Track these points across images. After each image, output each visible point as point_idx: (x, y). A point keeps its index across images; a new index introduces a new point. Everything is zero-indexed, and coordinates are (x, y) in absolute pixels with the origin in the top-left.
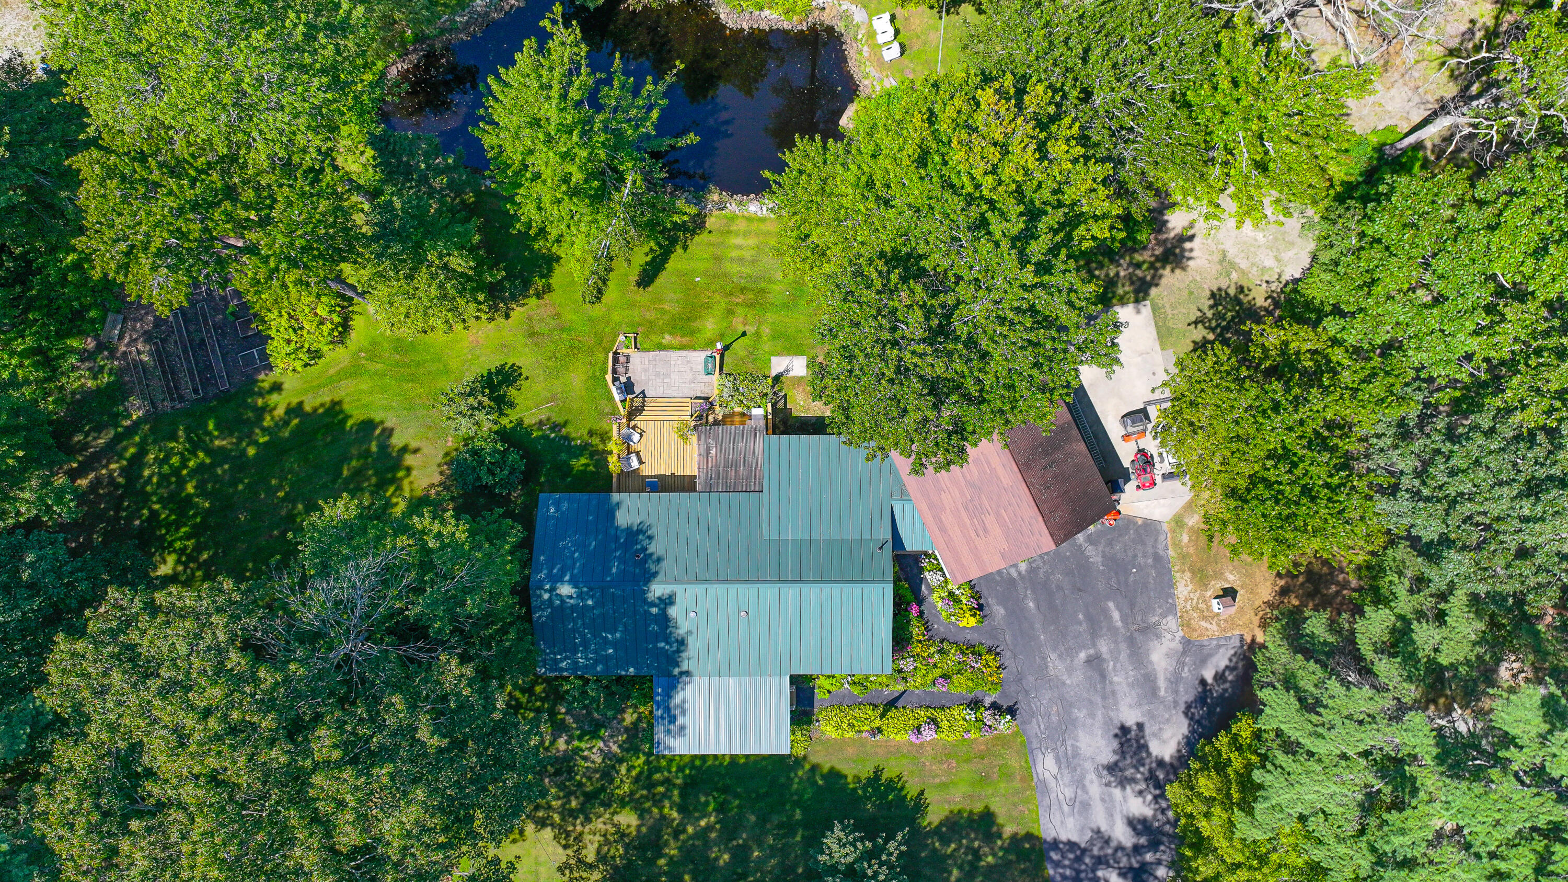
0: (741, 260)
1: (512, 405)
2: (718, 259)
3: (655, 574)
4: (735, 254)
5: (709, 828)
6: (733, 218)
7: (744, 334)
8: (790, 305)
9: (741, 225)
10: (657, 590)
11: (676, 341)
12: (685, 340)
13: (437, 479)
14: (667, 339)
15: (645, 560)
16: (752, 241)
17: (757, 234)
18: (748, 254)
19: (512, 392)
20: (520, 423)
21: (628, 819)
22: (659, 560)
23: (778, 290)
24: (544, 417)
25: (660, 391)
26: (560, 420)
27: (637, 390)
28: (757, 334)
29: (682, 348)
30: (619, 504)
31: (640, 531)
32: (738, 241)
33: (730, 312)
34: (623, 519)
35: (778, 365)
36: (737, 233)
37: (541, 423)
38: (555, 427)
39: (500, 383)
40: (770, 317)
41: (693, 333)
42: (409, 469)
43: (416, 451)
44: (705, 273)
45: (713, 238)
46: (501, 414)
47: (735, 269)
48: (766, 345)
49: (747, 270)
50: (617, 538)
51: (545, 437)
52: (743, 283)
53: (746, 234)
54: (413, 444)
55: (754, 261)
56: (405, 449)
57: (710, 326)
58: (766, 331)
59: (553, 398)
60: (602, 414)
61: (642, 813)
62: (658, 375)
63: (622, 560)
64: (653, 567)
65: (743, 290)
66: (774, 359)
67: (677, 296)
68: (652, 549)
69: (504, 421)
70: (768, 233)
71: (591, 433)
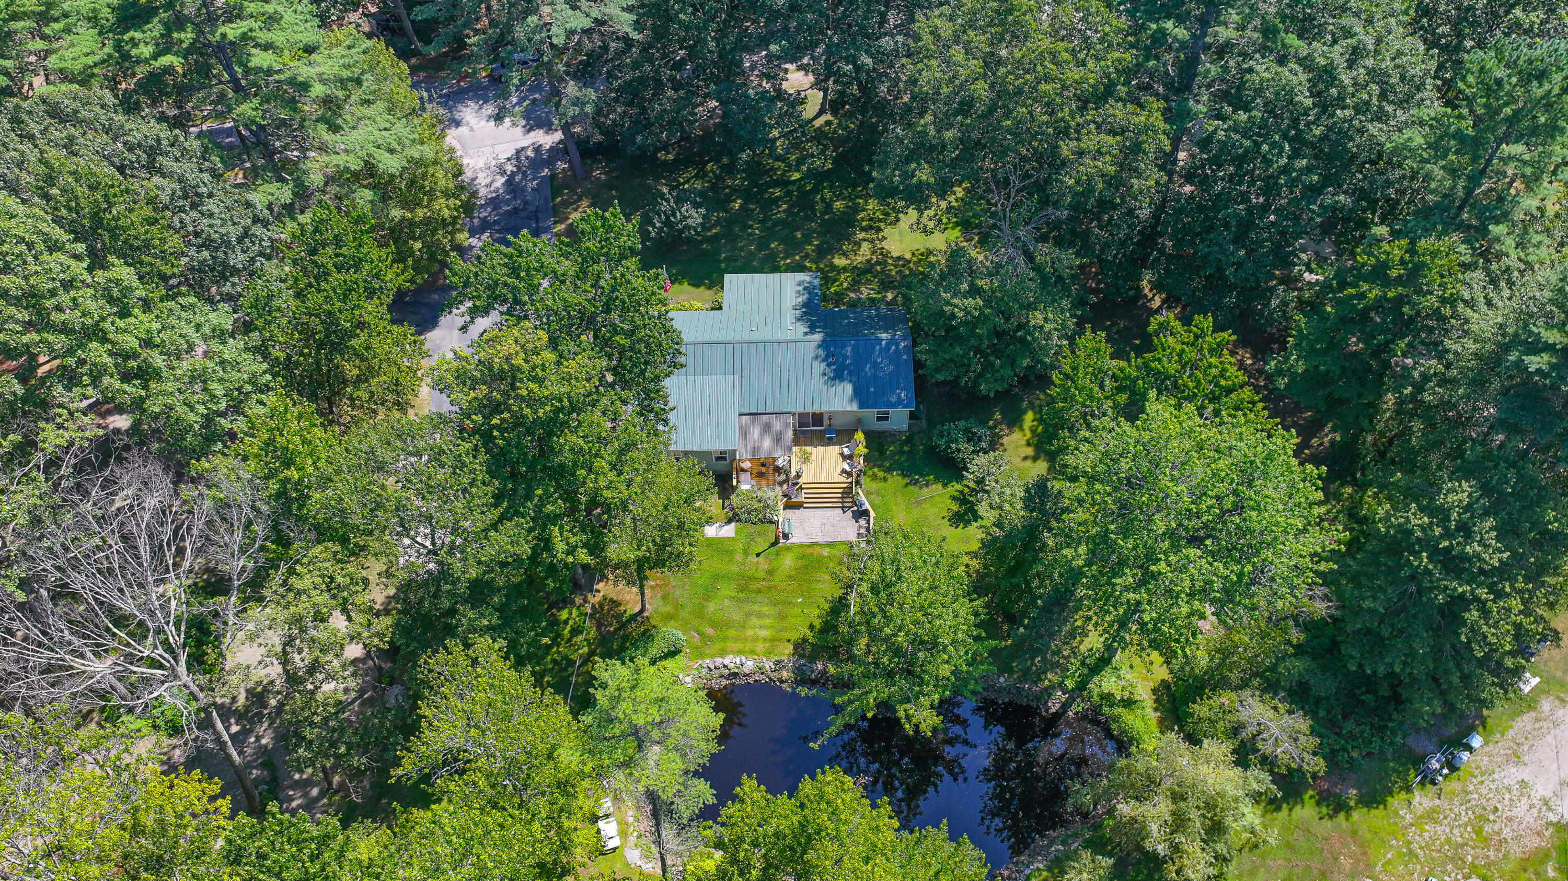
0: (760, 616)
1: (953, 498)
2: (782, 617)
3: (819, 346)
4: (767, 621)
5: (785, 258)
6: (768, 652)
7: (758, 555)
8: (716, 578)
9: (760, 647)
10: (818, 337)
11: (817, 549)
12: (809, 551)
13: (1005, 440)
14: (826, 552)
15: (827, 356)
16: (750, 633)
17: (745, 639)
18: (754, 621)
19: (955, 507)
20: (945, 485)
21: (840, 261)
22: (816, 358)
23: (727, 590)
24: (925, 490)
25: (829, 512)
26: (912, 488)
27: (849, 513)
28: (746, 554)
29: (812, 545)
30: (851, 401)
31: (833, 379)
32: (763, 633)
33: (770, 572)
34: (846, 389)
35: (729, 531)
36: (765, 639)
37: (927, 485)
38: (916, 483)
39: (966, 513)
40: (734, 568)
41: (803, 557)
42: (1028, 444)
43: (1025, 458)
44: (793, 605)
45: (787, 635)
46: (962, 492)
47: (766, 609)
48: (739, 546)
49: (755, 608)
50: (850, 374)
51: (922, 475)
52: (759, 598)
53: (755, 639)
54: (1029, 463)
55: (749, 615)
56: (1035, 459)
57: (788, 562)
58: (739, 557)
59: (919, 503)
60: (878, 493)
61: (832, 265)
62: (832, 525)
63: (845, 357)
64: (822, 353)
65: (759, 591)
66: (732, 534)
67: (819, 586)
68: (823, 366)
69: (958, 487)
70: (736, 640)
71: (885, 479)
